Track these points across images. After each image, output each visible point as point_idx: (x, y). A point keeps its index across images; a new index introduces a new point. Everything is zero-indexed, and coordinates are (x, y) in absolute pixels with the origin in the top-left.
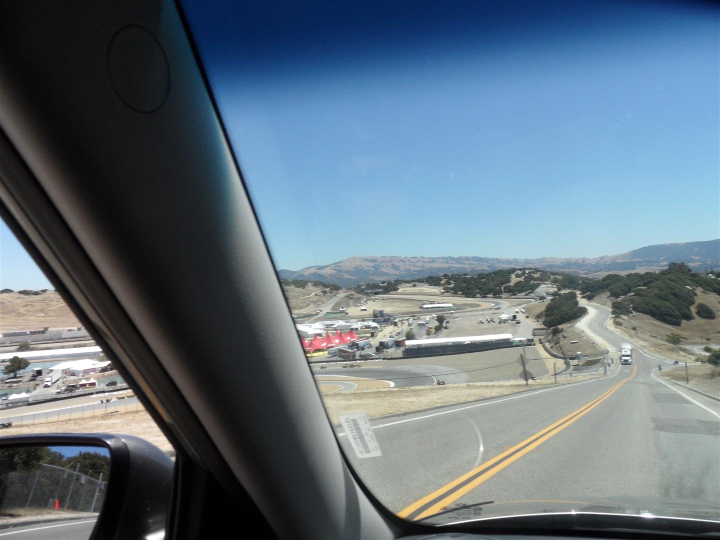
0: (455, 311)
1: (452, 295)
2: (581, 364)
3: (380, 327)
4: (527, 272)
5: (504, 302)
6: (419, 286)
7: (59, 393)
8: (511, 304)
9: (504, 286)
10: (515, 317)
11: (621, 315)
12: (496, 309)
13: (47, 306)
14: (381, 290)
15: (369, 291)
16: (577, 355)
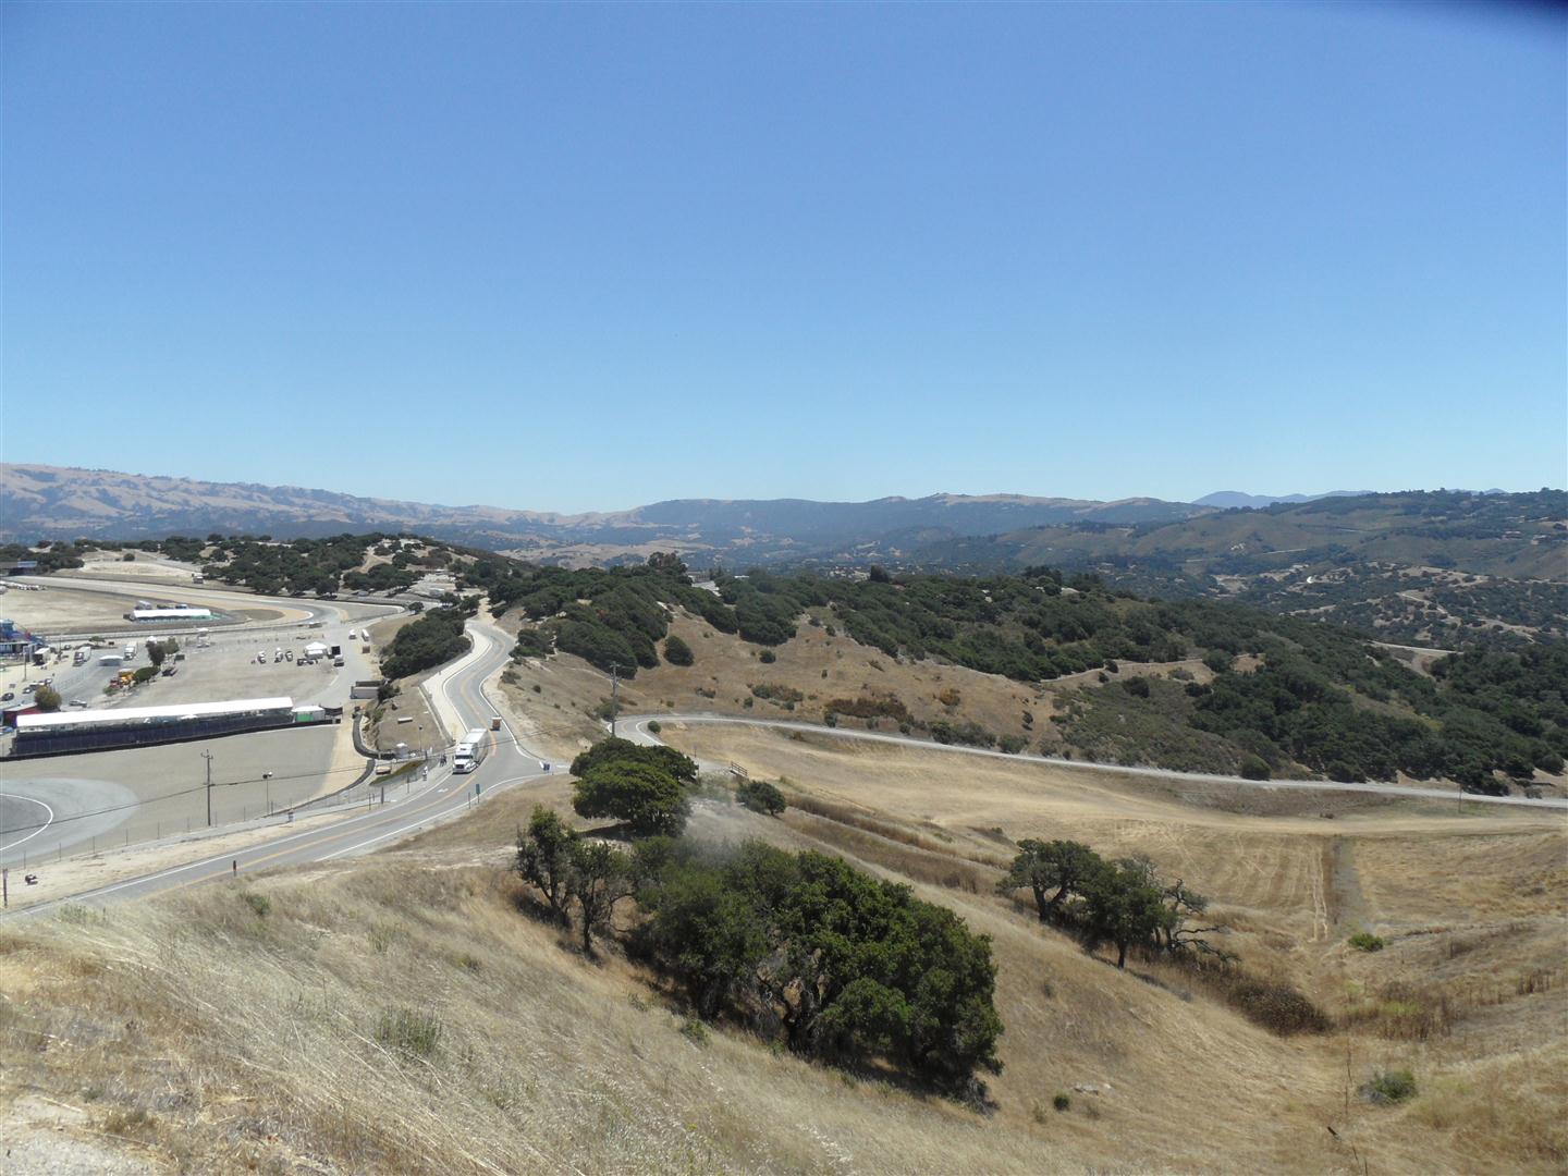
0: (212, 629)
1: (223, 585)
2: (394, 770)
4: (404, 542)
5: (336, 609)
6: (138, 560)
8: (350, 615)
9: (346, 572)
10: (336, 650)
11: (527, 659)
12: (312, 627)
14: (32, 564)
16: (397, 749)
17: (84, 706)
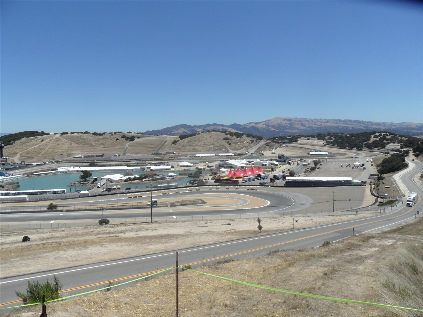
0: (329, 157)
1: (331, 146)
3: (280, 164)
4: (383, 134)
5: (362, 153)
6: (312, 140)
7: (103, 192)
8: (366, 155)
9: (365, 143)
10: (363, 165)
12: (355, 158)
13: (105, 142)
14: (287, 141)
15: (280, 141)
16: (385, 196)
17: (300, 175)
